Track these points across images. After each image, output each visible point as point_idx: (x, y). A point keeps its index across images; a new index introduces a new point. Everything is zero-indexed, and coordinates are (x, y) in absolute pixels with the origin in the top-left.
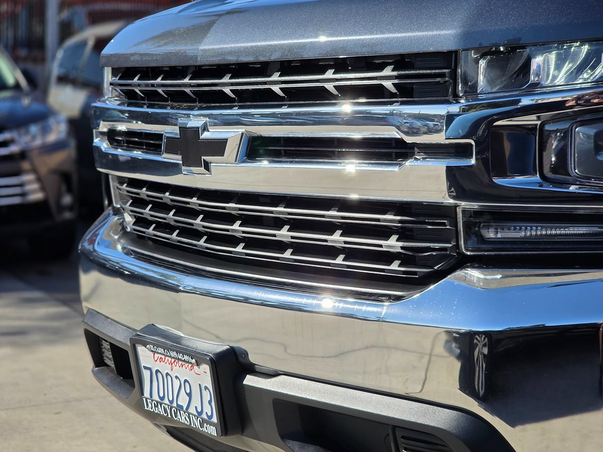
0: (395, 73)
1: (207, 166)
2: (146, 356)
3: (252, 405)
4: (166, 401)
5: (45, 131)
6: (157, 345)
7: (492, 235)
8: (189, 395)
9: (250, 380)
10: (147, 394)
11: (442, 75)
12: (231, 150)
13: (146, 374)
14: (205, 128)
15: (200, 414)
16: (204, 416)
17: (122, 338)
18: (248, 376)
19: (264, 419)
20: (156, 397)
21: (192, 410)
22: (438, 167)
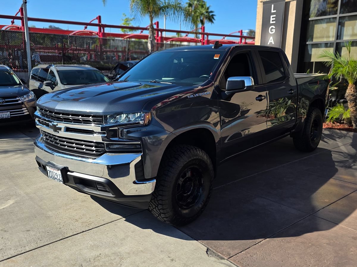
0: (92, 118)
1: (58, 132)
2: (48, 168)
3: (69, 177)
4: (53, 177)
5: (28, 97)
6: (50, 166)
7: (111, 147)
8: (57, 176)
9: (69, 173)
10: (49, 175)
11: (100, 119)
12: (63, 130)
13: (48, 171)
14: (57, 125)
15: (59, 179)
16: (60, 180)
17: (44, 164)
18: (68, 172)
19: (72, 180)
20: (51, 176)
21: (58, 179)
22: (100, 135)
